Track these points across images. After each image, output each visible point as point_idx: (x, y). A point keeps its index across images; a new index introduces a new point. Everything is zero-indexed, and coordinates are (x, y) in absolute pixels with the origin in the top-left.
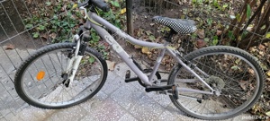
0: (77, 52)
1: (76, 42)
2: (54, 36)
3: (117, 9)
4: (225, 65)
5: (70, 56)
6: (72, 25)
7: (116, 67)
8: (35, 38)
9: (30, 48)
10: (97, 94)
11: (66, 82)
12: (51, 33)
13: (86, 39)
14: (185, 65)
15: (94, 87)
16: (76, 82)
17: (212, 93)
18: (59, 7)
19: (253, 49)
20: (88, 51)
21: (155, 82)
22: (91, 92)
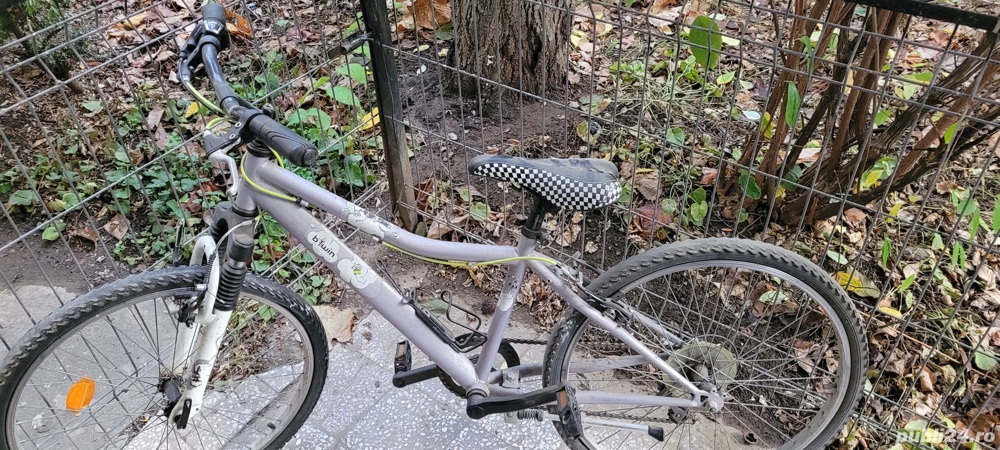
0: (211, 300)
1: (205, 261)
2: (120, 230)
3: (346, 111)
4: (738, 291)
5: (185, 317)
6: (188, 184)
7: (360, 328)
8: (49, 243)
9: (32, 280)
10: (297, 439)
11: (178, 410)
12: (110, 216)
13: (241, 253)
14: (594, 313)
15: (282, 414)
16: (216, 397)
17: (696, 403)
18: (135, 118)
19: (828, 227)
20: (250, 290)
21: (500, 380)
22: (271, 435)
